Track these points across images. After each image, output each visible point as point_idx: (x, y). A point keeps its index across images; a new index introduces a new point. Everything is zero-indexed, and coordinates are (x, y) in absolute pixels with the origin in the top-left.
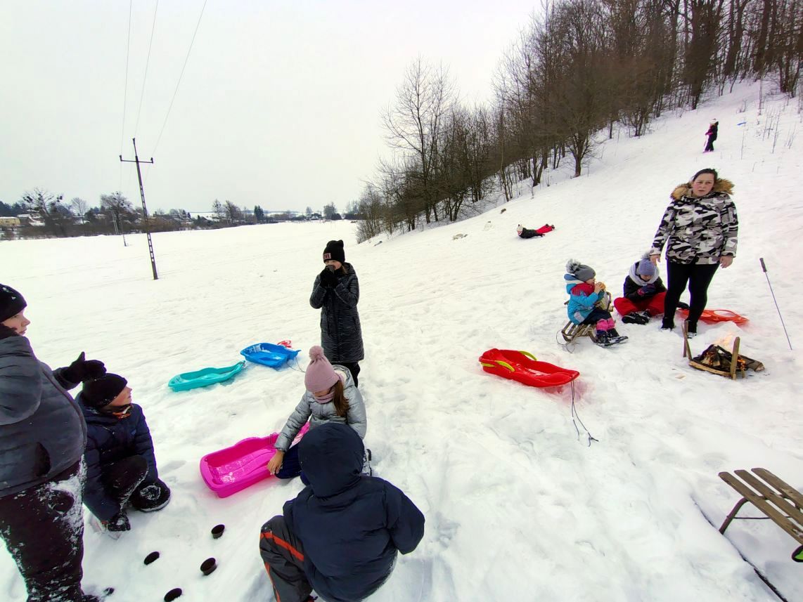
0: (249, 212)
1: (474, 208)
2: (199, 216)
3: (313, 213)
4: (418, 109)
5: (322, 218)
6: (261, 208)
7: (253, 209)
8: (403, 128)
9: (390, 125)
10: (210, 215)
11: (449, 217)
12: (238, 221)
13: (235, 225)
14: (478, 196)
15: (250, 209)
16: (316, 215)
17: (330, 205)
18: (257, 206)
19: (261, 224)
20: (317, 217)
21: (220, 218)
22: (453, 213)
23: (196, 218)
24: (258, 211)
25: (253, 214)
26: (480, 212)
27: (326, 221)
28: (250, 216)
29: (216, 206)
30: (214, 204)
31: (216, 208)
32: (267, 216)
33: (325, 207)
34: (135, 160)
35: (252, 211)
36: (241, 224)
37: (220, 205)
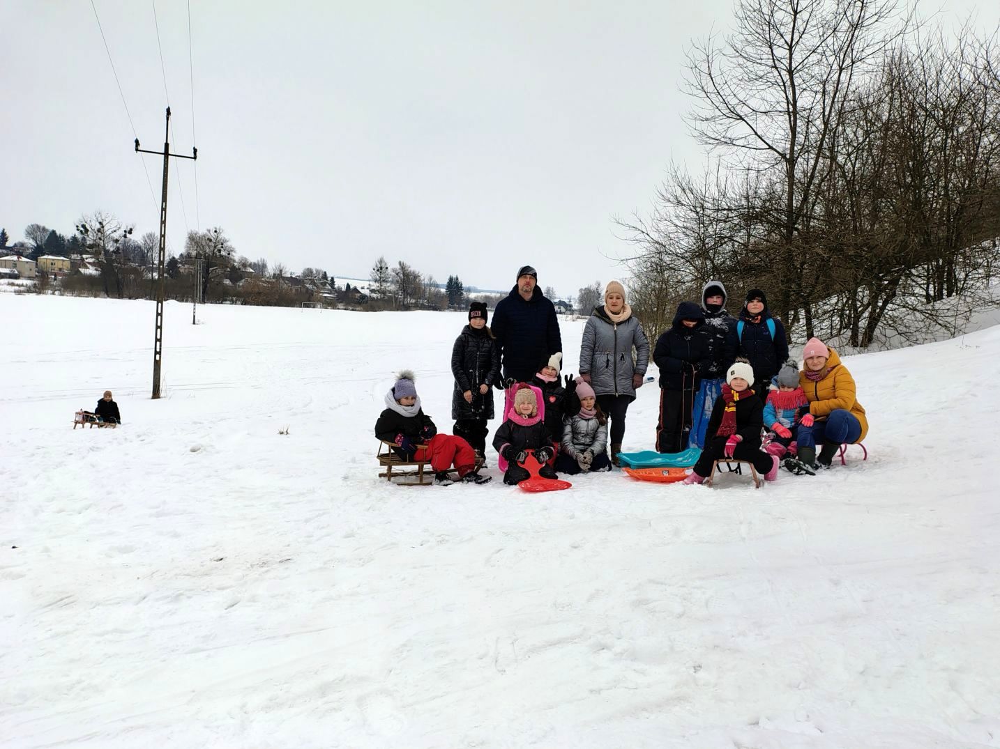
0: (437, 286)
1: (933, 316)
2: (348, 286)
4: (790, 48)
5: (572, 312)
6: (460, 280)
7: (445, 281)
8: (742, 96)
9: (710, 88)
10: (366, 284)
11: (849, 333)
12: (413, 301)
13: (407, 308)
14: (946, 283)
15: (439, 282)
16: (561, 303)
17: (594, 287)
18: (454, 276)
19: (456, 310)
20: (563, 309)
21: (383, 292)
22: (863, 323)
23: (344, 289)
24: (454, 287)
25: (443, 290)
26: (953, 331)
27: (578, 318)
28: (437, 294)
29: (378, 270)
30: (377, 266)
31: (378, 273)
32: (468, 298)
33: (581, 290)
34: (163, 152)
35: (442, 285)
36: (418, 306)
37: (387, 268)
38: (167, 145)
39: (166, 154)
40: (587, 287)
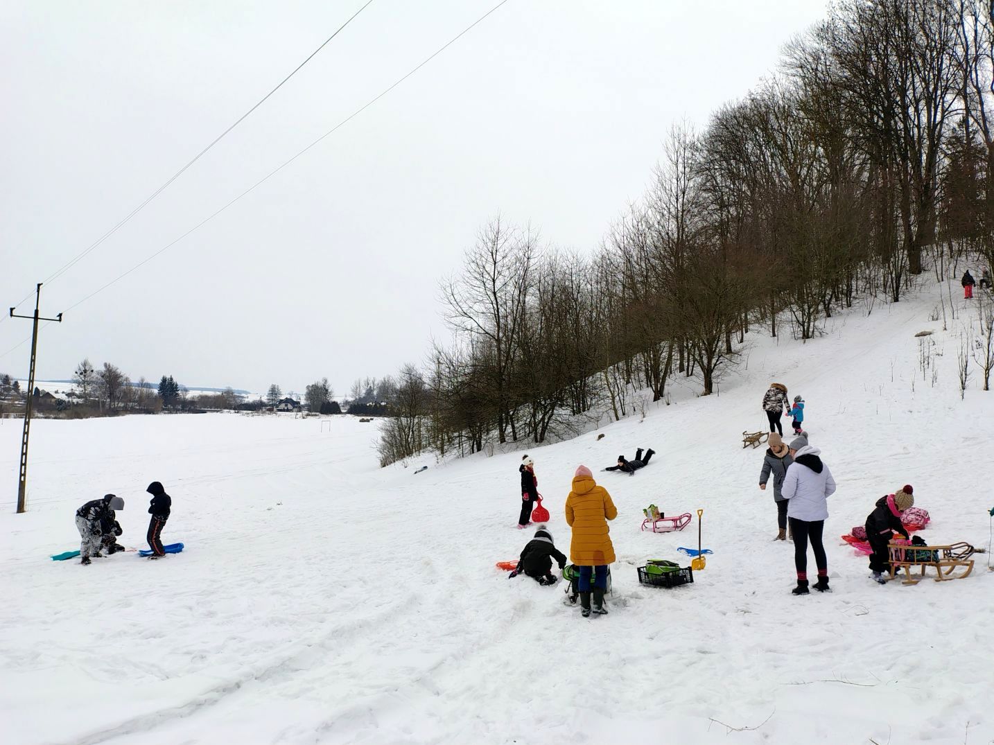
0: (149, 386)
1: (569, 426)
3: (283, 398)
4: (494, 281)
5: (299, 409)
6: (175, 380)
7: (159, 381)
9: (452, 301)
12: (121, 405)
13: (114, 412)
15: (150, 381)
16: (288, 401)
17: (321, 383)
18: (168, 377)
19: (170, 412)
20: (290, 407)
22: (539, 430)
23: (32, 394)
24: (168, 387)
25: (156, 391)
27: (308, 415)
28: (149, 396)
29: (81, 374)
30: (80, 369)
31: (82, 376)
32: (184, 398)
33: (308, 387)
34: (33, 316)
35: (155, 385)
36: (128, 410)
37: (92, 371)
38: (37, 312)
39: (36, 318)
40: (314, 384)
